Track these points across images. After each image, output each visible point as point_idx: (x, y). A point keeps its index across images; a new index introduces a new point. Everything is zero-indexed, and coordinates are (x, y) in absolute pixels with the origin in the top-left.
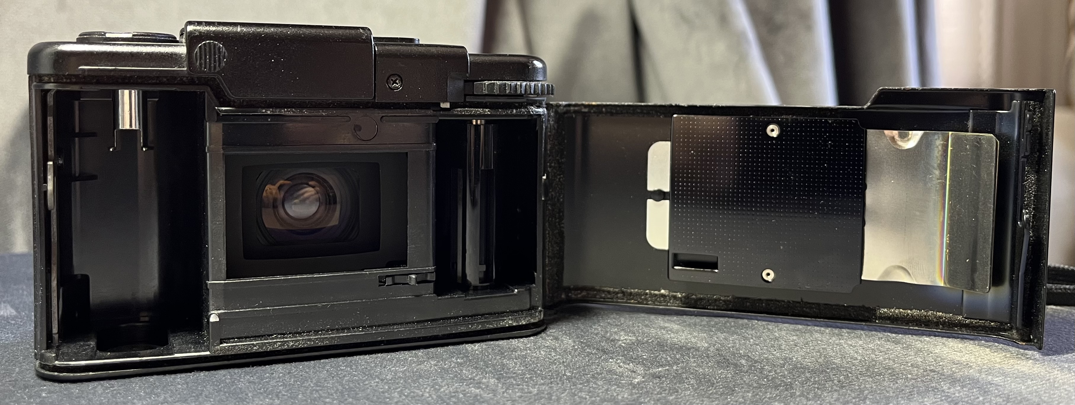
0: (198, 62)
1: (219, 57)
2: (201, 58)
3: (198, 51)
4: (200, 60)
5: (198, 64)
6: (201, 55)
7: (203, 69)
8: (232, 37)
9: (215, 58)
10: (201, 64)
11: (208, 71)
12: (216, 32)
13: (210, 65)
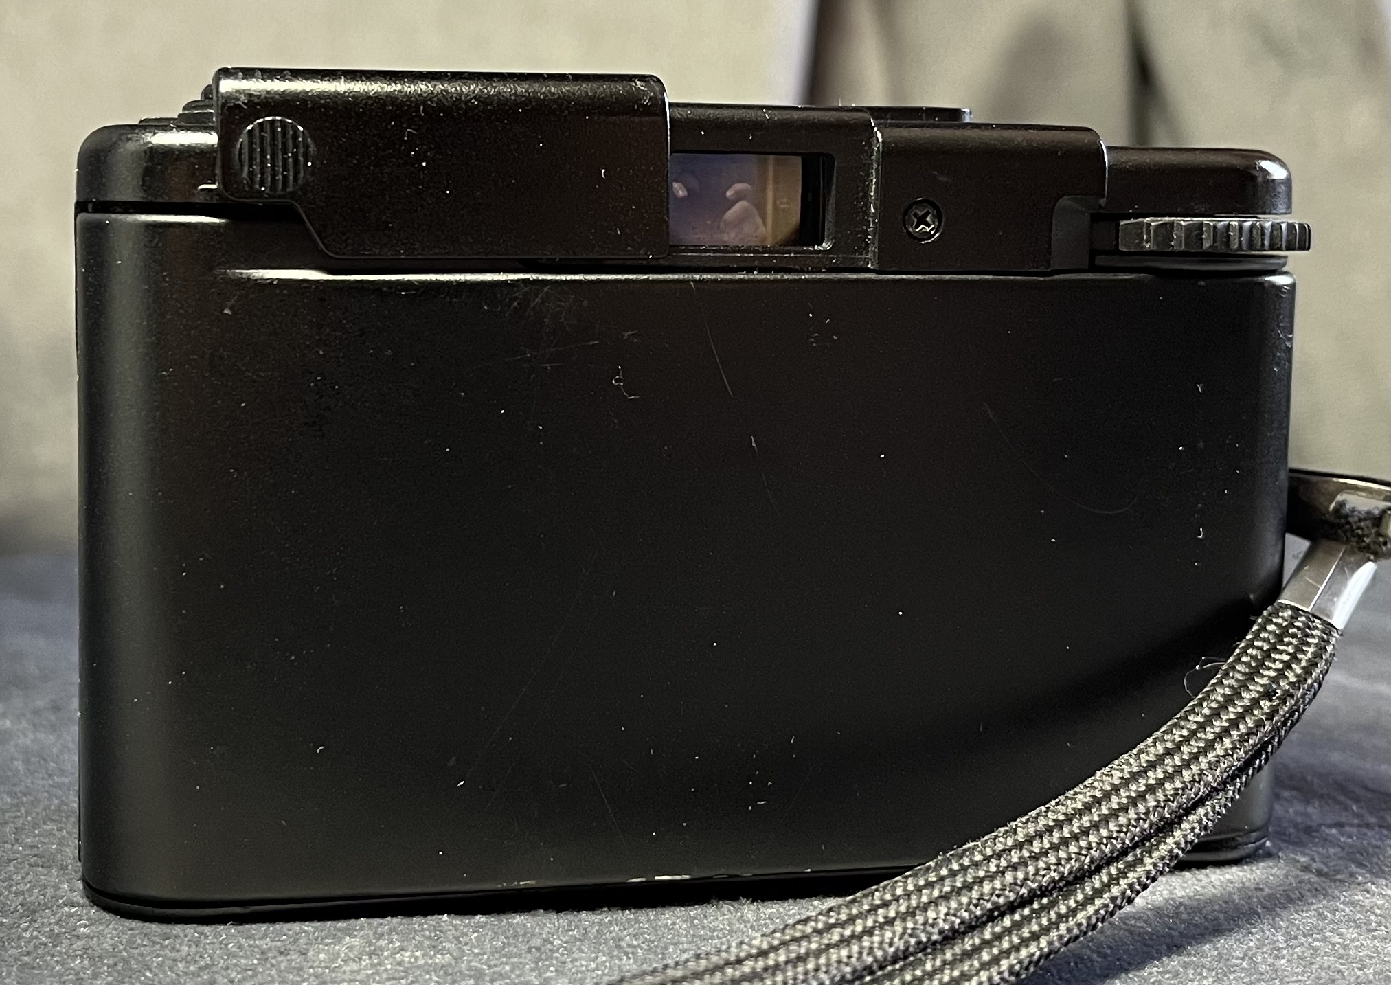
0: (246, 169)
1: (295, 156)
2: (251, 159)
3: (246, 143)
4: (250, 166)
5: (245, 174)
6: (251, 151)
7: (257, 187)
8: (326, 106)
9: (285, 160)
10: (251, 174)
11: (268, 192)
12: (288, 95)
13: (273, 176)
